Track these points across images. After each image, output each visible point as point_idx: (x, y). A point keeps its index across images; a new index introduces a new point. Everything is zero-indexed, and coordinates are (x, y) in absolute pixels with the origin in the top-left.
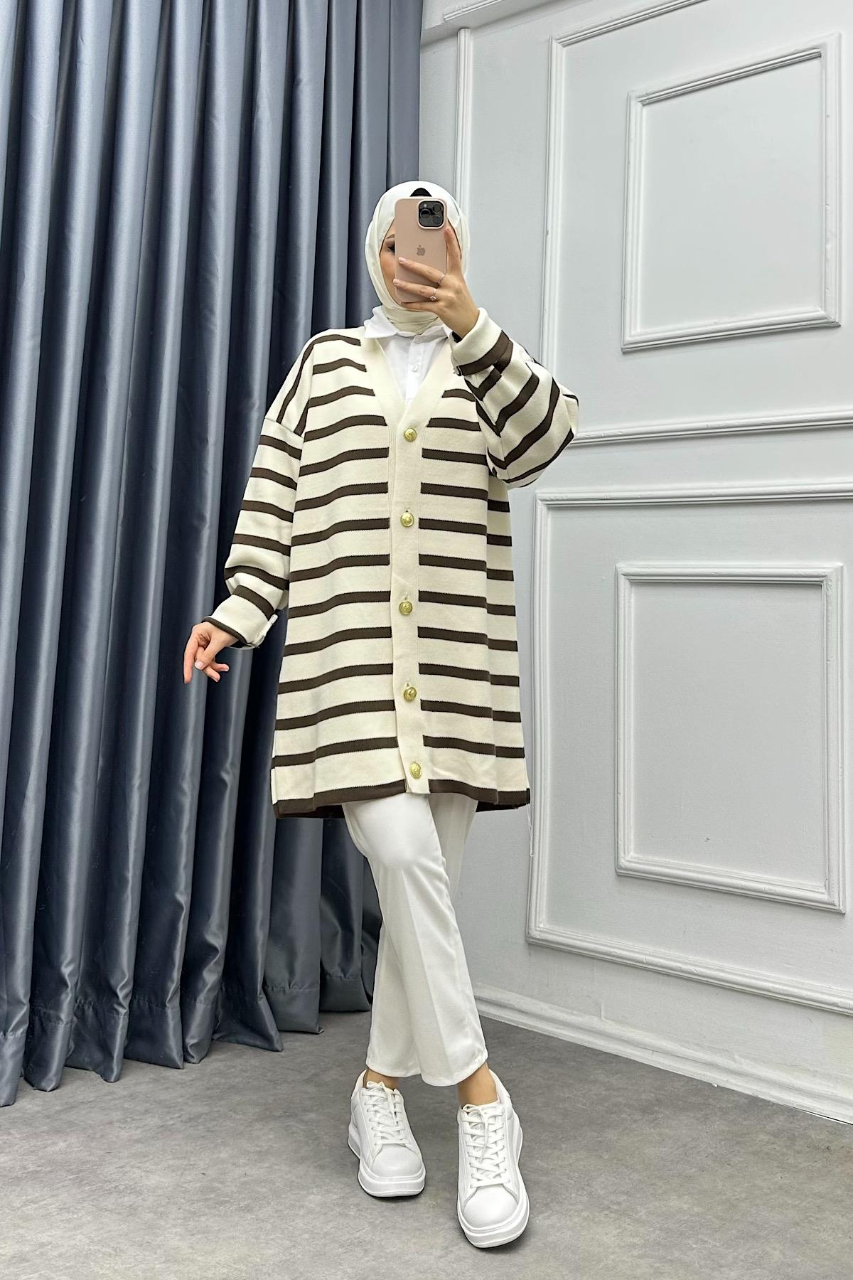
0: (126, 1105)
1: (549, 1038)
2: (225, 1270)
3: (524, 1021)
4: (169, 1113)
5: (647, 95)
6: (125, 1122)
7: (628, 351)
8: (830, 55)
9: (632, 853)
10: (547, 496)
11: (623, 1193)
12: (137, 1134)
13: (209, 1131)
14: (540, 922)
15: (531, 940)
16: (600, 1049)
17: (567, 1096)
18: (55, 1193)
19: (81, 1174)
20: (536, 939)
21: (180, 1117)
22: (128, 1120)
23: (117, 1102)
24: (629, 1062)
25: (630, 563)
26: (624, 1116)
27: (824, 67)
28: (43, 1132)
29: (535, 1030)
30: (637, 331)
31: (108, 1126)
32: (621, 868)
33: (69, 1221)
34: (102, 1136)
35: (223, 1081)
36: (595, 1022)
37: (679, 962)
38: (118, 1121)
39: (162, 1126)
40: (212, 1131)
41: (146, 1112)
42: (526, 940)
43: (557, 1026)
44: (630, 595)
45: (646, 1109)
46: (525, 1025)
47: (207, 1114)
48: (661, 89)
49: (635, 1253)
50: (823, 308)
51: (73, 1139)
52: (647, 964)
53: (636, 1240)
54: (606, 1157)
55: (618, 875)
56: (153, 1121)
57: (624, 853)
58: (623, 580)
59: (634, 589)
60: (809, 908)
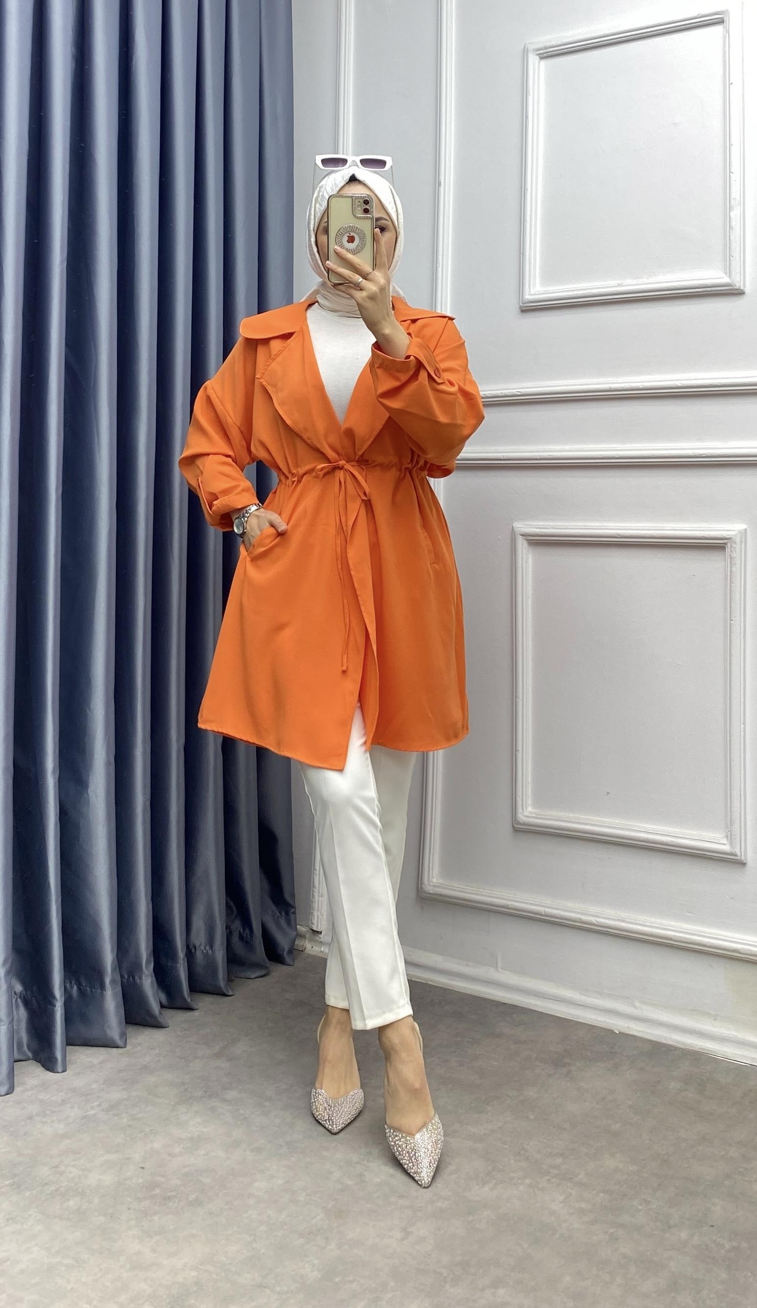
1: (445, 991)
5: (545, 48)
7: (525, 311)
9: (530, 809)
14: (433, 877)
15: (424, 895)
16: (499, 1000)
17: (478, 1053)
20: (429, 893)
24: (541, 1016)
25: (527, 523)
26: (537, 1071)
29: (430, 983)
30: (537, 289)
32: (518, 823)
36: (491, 973)
37: (578, 913)
42: (418, 895)
44: (527, 555)
46: (419, 978)
50: (728, 274)
52: (546, 915)
55: (516, 830)
57: (523, 809)
58: (520, 541)
59: (531, 549)
60: (711, 858)
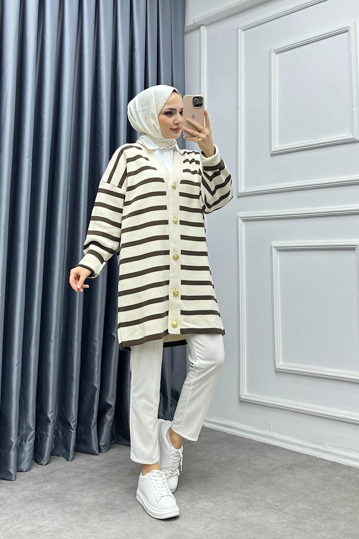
0: (75, 470)
1: (249, 440)
2: (115, 536)
3: (239, 433)
4: (93, 473)
5: (278, 50)
6: (75, 477)
7: (272, 155)
8: (352, 31)
9: (281, 363)
10: (242, 216)
11: (279, 502)
12: (81, 482)
13: (109, 480)
14: (244, 392)
15: (241, 399)
16: (271, 444)
17: (256, 463)
18: (47, 506)
19: (57, 498)
20: (242, 399)
21: (97, 475)
22: (76, 476)
23: (72, 469)
24: (282, 449)
25: (277, 242)
26: (280, 471)
27: (349, 35)
28: (42, 482)
29: (244, 437)
30: (277, 146)
31: (68, 479)
32: (277, 369)
33: (51, 517)
34: (66, 483)
35: (115, 460)
36: (269, 433)
37: (302, 407)
38: (72, 477)
39: (90, 478)
40: (111, 480)
41: (84, 473)
42: (239, 400)
43: (252, 435)
44: (277, 256)
45: (289, 468)
46: (239, 434)
47: (108, 473)
48: (283, 47)
49: (284, 526)
50: (353, 135)
51: (54, 484)
52: (289, 408)
53: (284, 521)
54: (272, 487)
55: (276, 372)
56: (87, 477)
57: (278, 363)
58: (274, 250)
59: (278, 253)
